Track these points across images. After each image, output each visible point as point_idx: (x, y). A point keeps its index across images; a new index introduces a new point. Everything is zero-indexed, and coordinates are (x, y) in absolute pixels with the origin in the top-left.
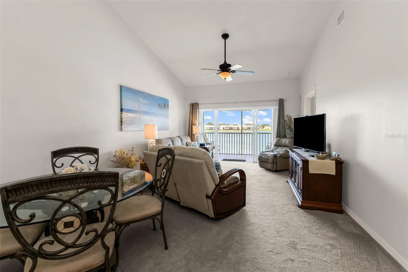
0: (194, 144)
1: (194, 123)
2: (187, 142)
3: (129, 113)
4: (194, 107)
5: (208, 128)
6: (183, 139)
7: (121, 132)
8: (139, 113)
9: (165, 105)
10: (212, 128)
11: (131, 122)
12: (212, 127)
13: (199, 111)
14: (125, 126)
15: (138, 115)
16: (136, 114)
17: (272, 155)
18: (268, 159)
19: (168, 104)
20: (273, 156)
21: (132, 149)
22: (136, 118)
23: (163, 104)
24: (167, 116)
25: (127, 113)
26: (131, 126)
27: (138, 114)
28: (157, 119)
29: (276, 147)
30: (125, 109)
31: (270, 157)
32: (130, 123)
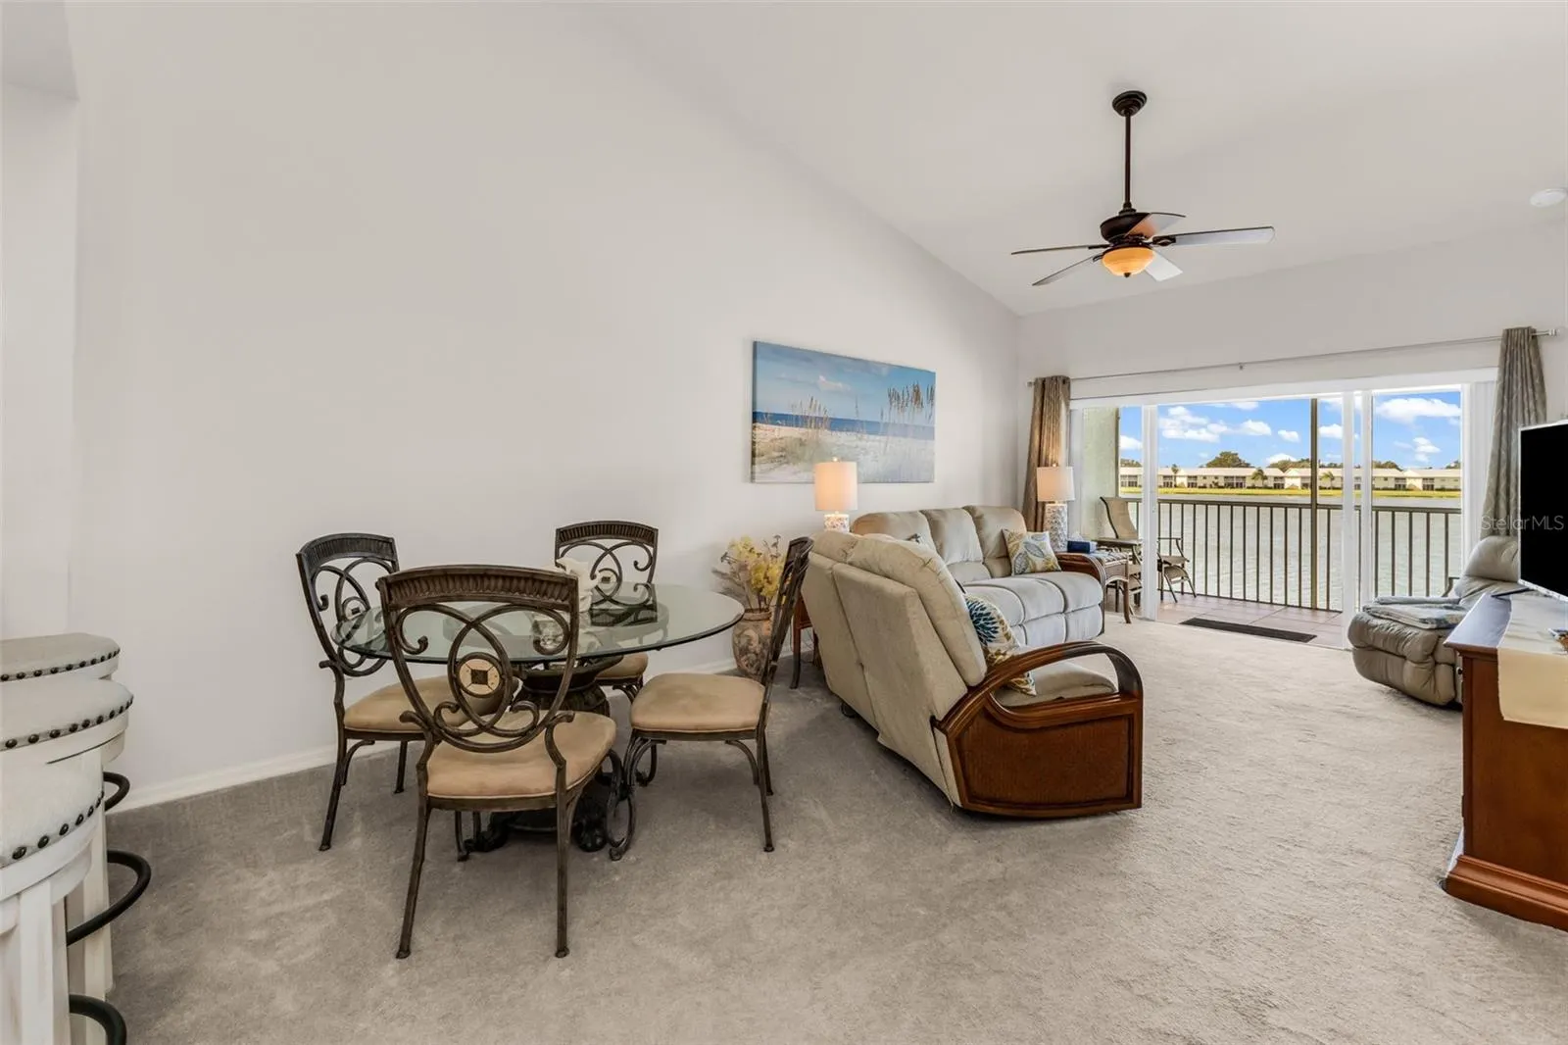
0: (1032, 541)
1: (1047, 458)
2: (1005, 532)
3: (777, 427)
4: (1051, 392)
5: (1216, 478)
6: (986, 517)
7: (750, 485)
8: (813, 424)
9: (917, 392)
10: (1241, 481)
11: (783, 454)
12: (1237, 477)
13: (1070, 412)
14: (764, 467)
15: (810, 431)
16: (803, 430)
17: (1424, 621)
18: (1399, 638)
19: (932, 390)
20: (1428, 626)
21: (775, 540)
22: (802, 443)
23: (911, 390)
24: (929, 433)
25: (773, 427)
26: (785, 465)
27: (810, 427)
28: (883, 445)
29: (1477, 584)
30: (766, 414)
31: (1415, 631)
32: (781, 456)
